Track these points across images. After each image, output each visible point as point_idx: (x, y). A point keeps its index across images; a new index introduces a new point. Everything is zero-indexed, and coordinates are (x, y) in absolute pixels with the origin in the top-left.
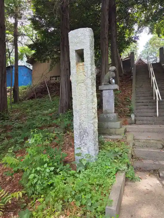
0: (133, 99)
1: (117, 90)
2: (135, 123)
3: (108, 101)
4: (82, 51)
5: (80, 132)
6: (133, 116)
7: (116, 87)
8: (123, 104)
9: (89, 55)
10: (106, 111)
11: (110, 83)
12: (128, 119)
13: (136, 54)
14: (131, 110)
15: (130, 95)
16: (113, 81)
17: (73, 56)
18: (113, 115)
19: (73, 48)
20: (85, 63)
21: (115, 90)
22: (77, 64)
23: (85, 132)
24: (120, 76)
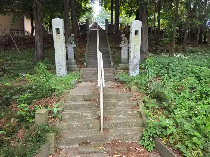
0: (86, 54)
1: (75, 47)
2: (86, 68)
3: (71, 53)
4: (59, 29)
5: (59, 65)
6: (85, 64)
7: (75, 46)
8: (79, 56)
9: (62, 31)
10: (70, 59)
11: (71, 43)
12: (83, 66)
13: (92, 17)
14: (84, 60)
15: (84, 51)
16: (73, 42)
17: (54, 31)
18: (73, 61)
19: (54, 27)
20: (60, 35)
21: (74, 48)
22: (56, 35)
23: (61, 65)
24: (78, 37)
